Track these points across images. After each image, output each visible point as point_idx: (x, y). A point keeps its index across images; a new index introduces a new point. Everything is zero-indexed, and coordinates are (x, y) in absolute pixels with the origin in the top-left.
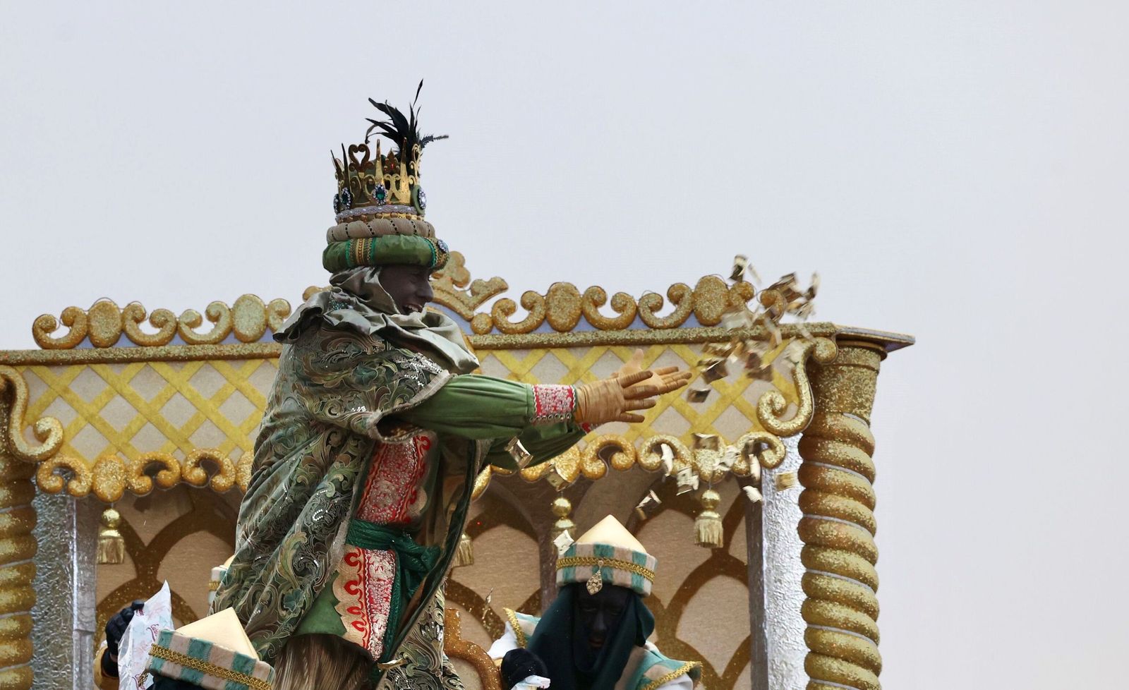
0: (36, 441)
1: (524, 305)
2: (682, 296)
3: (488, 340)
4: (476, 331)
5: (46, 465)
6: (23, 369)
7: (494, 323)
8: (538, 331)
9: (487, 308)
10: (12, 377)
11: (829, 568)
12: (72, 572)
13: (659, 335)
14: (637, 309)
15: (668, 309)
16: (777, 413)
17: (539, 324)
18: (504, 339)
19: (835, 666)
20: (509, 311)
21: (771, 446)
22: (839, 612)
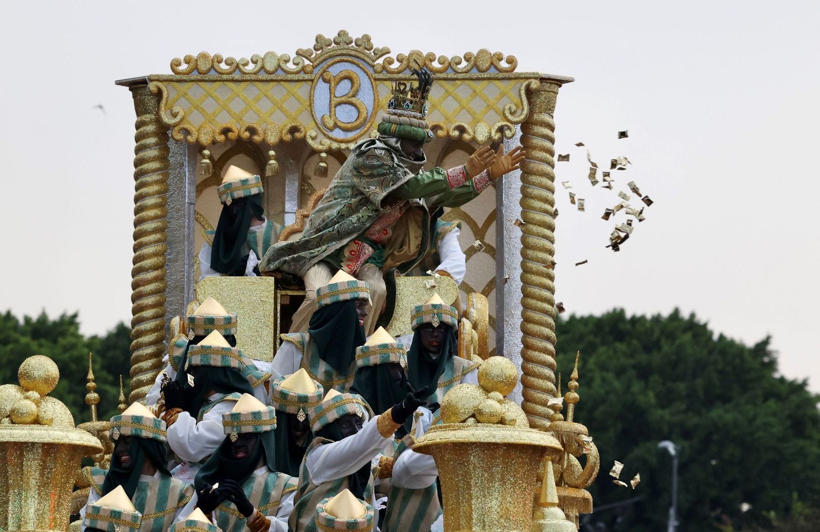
0: (171, 117)
1: (398, 60)
2: (470, 58)
3: (381, 76)
4: (375, 72)
5: (177, 128)
6: (166, 83)
7: (384, 68)
8: (404, 72)
9: (380, 61)
10: (161, 87)
11: (533, 184)
12: (185, 176)
13: (460, 76)
14: (450, 64)
15: (464, 63)
16: (512, 113)
17: (405, 69)
18: (389, 76)
19: (535, 229)
20: (391, 62)
21: (509, 128)
22: (538, 204)
